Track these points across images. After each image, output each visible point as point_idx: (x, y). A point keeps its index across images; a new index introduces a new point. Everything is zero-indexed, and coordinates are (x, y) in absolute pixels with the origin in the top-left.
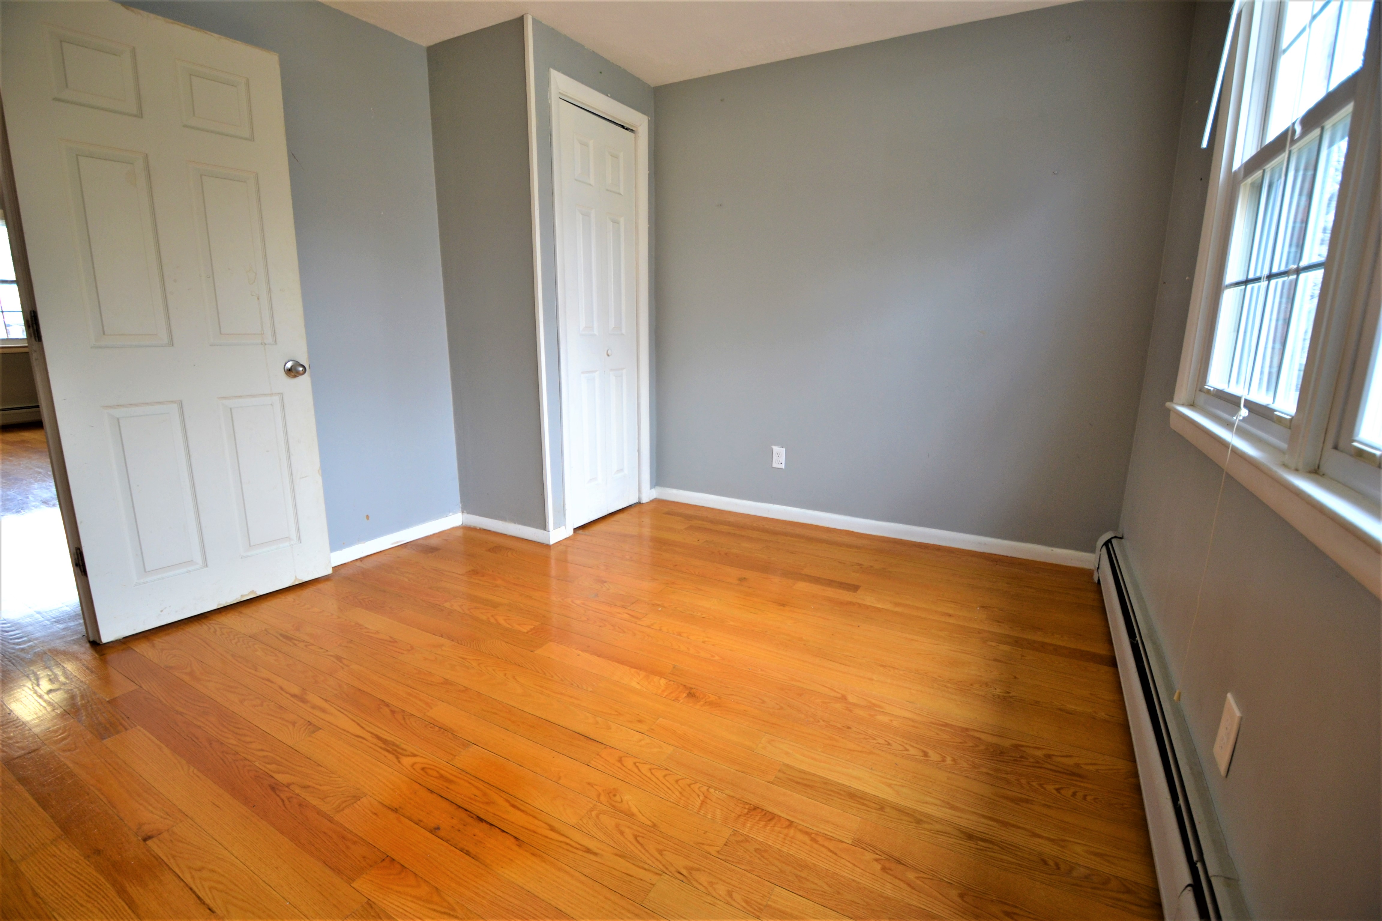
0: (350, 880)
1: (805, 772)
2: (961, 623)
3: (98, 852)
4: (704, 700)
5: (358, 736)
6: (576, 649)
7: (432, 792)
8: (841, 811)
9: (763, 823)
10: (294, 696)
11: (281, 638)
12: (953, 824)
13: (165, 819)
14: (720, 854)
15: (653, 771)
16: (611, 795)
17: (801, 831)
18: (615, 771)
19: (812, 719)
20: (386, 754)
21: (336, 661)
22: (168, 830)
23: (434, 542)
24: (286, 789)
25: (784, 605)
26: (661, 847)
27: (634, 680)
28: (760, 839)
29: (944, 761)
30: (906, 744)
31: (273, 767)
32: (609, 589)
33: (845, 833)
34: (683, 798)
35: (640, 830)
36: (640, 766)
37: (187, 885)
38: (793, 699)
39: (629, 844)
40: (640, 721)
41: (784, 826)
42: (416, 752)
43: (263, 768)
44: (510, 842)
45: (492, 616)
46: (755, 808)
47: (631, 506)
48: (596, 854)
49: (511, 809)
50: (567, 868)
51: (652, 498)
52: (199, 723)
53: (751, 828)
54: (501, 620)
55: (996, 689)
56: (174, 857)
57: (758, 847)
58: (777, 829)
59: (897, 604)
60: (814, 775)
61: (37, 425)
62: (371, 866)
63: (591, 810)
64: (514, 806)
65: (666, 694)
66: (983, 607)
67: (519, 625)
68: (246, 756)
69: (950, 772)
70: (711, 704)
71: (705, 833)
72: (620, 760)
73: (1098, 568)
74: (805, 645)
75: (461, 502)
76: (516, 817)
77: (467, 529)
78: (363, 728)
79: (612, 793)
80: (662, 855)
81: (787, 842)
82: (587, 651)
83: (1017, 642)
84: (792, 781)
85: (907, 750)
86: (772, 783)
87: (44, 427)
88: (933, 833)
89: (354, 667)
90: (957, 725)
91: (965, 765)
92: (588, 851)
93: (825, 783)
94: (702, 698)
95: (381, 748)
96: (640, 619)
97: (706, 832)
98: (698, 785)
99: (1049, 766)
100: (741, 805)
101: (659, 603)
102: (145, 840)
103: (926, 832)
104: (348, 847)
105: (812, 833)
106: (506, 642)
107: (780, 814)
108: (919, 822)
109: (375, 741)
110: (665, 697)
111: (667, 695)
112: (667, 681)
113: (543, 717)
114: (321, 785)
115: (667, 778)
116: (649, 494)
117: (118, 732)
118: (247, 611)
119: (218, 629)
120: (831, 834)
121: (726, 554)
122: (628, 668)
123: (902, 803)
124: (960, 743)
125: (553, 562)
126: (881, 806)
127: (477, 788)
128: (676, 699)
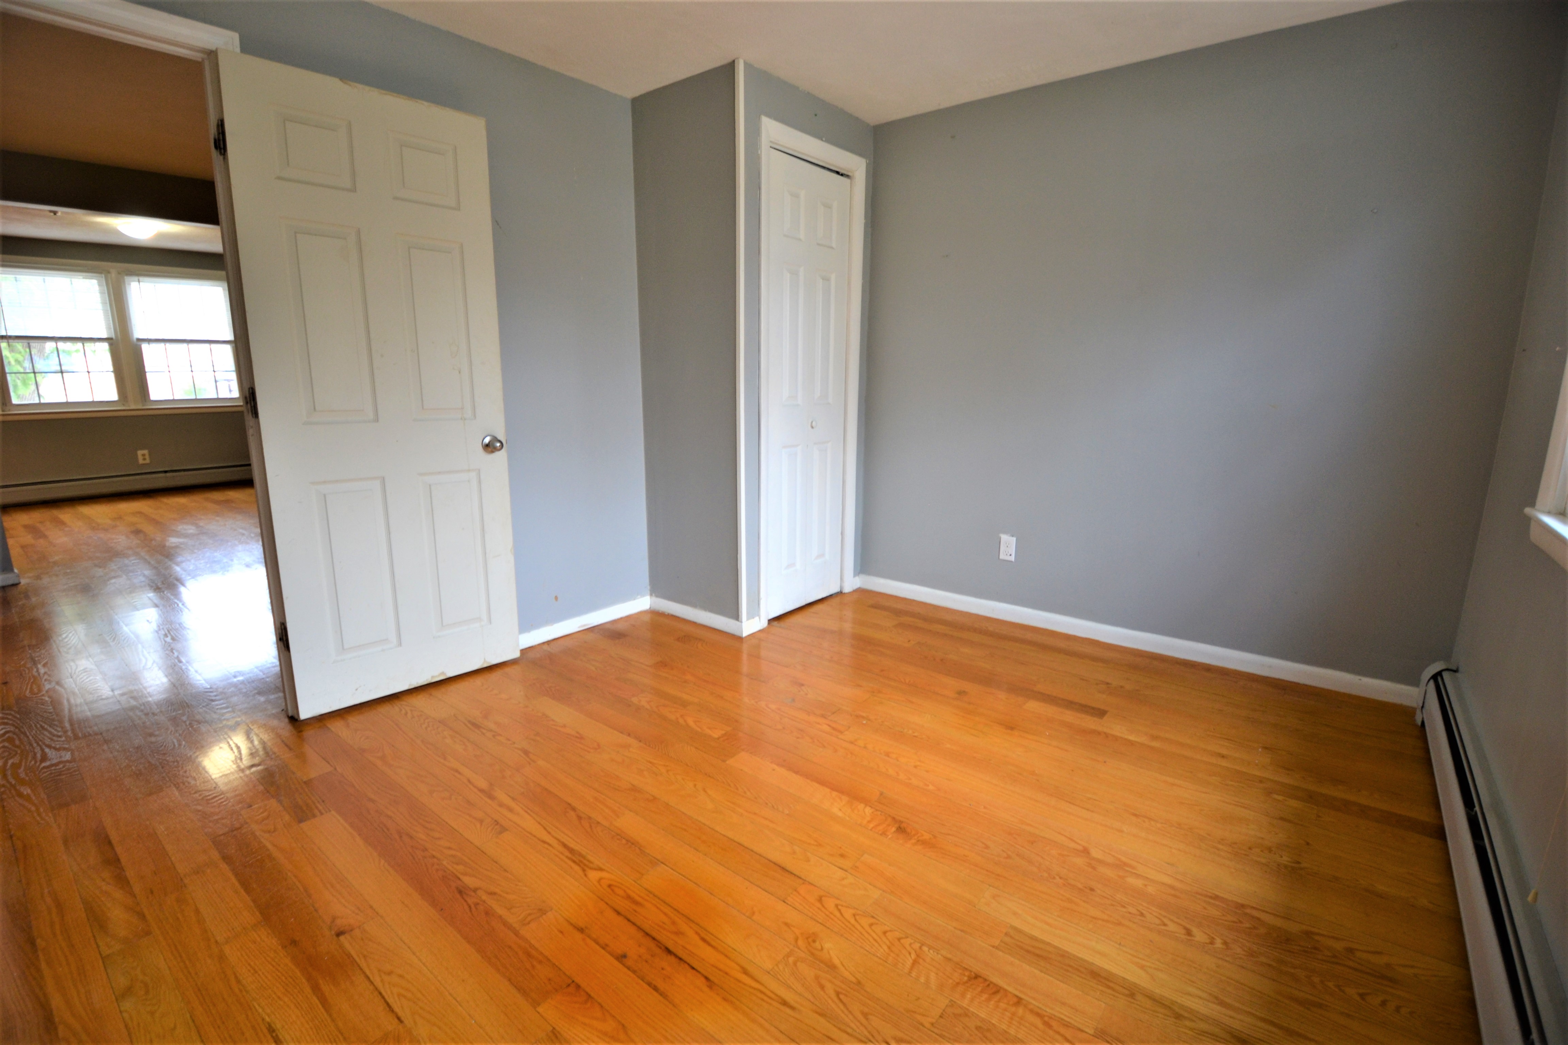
0: (535, 1004)
1: (1036, 939)
2: (1238, 768)
3: (294, 943)
4: (916, 837)
5: (544, 842)
6: (772, 762)
7: (618, 913)
8: (1080, 993)
9: (985, 996)
10: (482, 791)
11: (469, 725)
12: (1221, 1025)
13: (357, 914)
14: (935, 1027)
15: (857, 917)
16: (810, 940)
17: (1031, 1011)
18: (814, 912)
19: (1046, 875)
20: (573, 865)
21: (522, 755)
22: (359, 927)
23: (620, 627)
24: (473, 894)
25: (1012, 729)
26: (866, 1010)
27: (837, 806)
28: (983, 1015)
29: (1212, 943)
30: (1165, 917)
31: (460, 868)
32: (806, 694)
33: (1086, 1020)
34: (892, 954)
35: (843, 986)
36: (843, 910)
37: (376, 989)
38: (1022, 847)
39: (830, 1002)
40: (842, 856)
41: (1011, 1003)
42: (603, 867)
43: (450, 868)
44: (700, 982)
45: (682, 716)
46: (977, 977)
47: (831, 596)
48: (792, 1008)
49: (701, 943)
50: (763, 1021)
51: (855, 587)
52: (389, 813)
53: (972, 1000)
54: (691, 722)
55: (1282, 857)
56: (365, 957)
57: (979, 1024)
58: (1002, 1005)
59: (1154, 738)
60: (1049, 944)
61: (247, 483)
62: (556, 991)
63: (788, 956)
64: (704, 940)
65: (871, 825)
66: (1266, 748)
67: (710, 728)
68: (434, 853)
69: (1220, 958)
70: (924, 843)
71: (916, 1000)
72: (820, 900)
73: (1423, 707)
74: (1038, 780)
75: (650, 585)
76: (706, 953)
77: (655, 614)
78: (549, 833)
79: (811, 938)
80: (867, 1019)
81: (1014, 1022)
82: (782, 766)
83: (1311, 798)
84: (1022, 948)
85: (1165, 925)
86: (997, 948)
87: (255, 485)
88: (1197, 1033)
89: (541, 763)
90: (1230, 899)
91: (1239, 950)
92: (785, 1003)
93: (1063, 956)
94: (914, 835)
95: (567, 857)
96: (841, 732)
97: (918, 999)
98: (909, 941)
99: (1351, 964)
100: (960, 971)
101: (864, 714)
102: (339, 934)
103: (1187, 1031)
104: (533, 967)
105: (1044, 1016)
106: (696, 748)
107: (1006, 987)
108: (1178, 1017)
109: (561, 849)
110: (871, 830)
111: (873, 828)
112: (873, 810)
113: (736, 839)
114: (507, 893)
115: (873, 927)
116: (851, 583)
117: (314, 816)
118: (438, 693)
119: (409, 712)
120: (1068, 1020)
121: (942, 660)
122: (828, 790)
123: (1157, 991)
124: (1234, 922)
125: (745, 657)
126: (1132, 992)
127: (665, 914)
128: (884, 834)
